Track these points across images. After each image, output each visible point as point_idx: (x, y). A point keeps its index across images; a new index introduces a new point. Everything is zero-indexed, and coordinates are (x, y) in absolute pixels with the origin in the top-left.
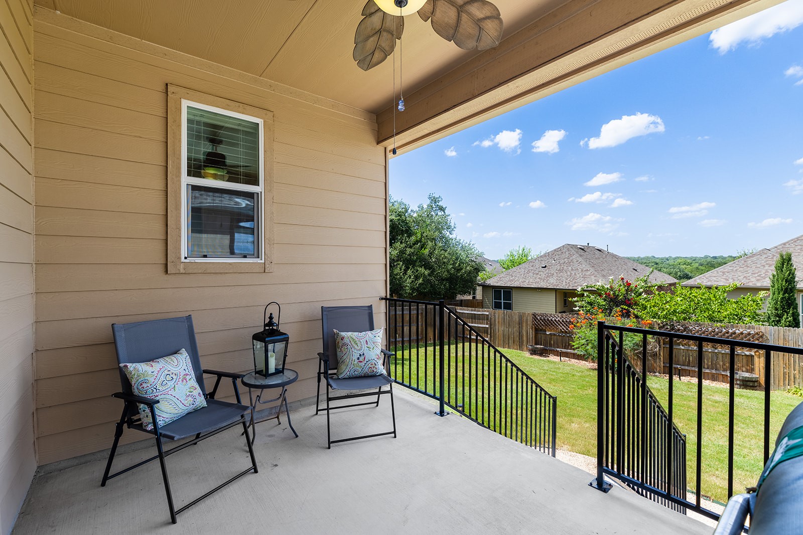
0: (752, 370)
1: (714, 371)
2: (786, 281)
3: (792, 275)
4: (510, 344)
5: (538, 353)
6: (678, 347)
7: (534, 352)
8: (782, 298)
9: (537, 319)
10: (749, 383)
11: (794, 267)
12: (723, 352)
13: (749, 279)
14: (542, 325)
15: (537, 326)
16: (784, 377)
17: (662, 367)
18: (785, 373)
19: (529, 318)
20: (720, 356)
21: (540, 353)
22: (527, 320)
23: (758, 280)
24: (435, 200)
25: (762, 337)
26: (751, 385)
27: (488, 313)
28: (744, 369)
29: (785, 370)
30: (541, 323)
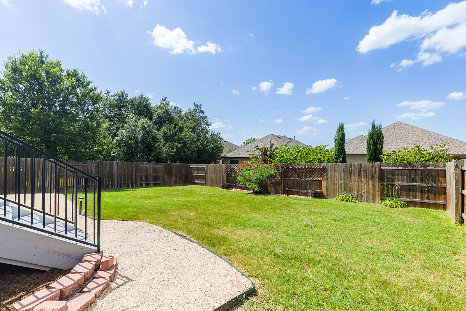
0: (321, 189)
1: (305, 191)
2: (340, 140)
3: (343, 135)
4: (215, 184)
5: (225, 188)
6: (290, 179)
7: (223, 187)
8: (338, 149)
9: (227, 168)
10: (317, 195)
11: (345, 132)
12: (310, 180)
13: (350, 150)
14: (230, 171)
15: (227, 172)
16: (334, 191)
17: (283, 191)
18: (334, 188)
19: (223, 168)
20: (308, 181)
21: (226, 188)
22: (223, 169)
23: (354, 150)
24: (197, 106)
25: (325, 169)
26: (318, 196)
27: (204, 167)
28: (318, 189)
29: (335, 187)
30: (229, 170)
